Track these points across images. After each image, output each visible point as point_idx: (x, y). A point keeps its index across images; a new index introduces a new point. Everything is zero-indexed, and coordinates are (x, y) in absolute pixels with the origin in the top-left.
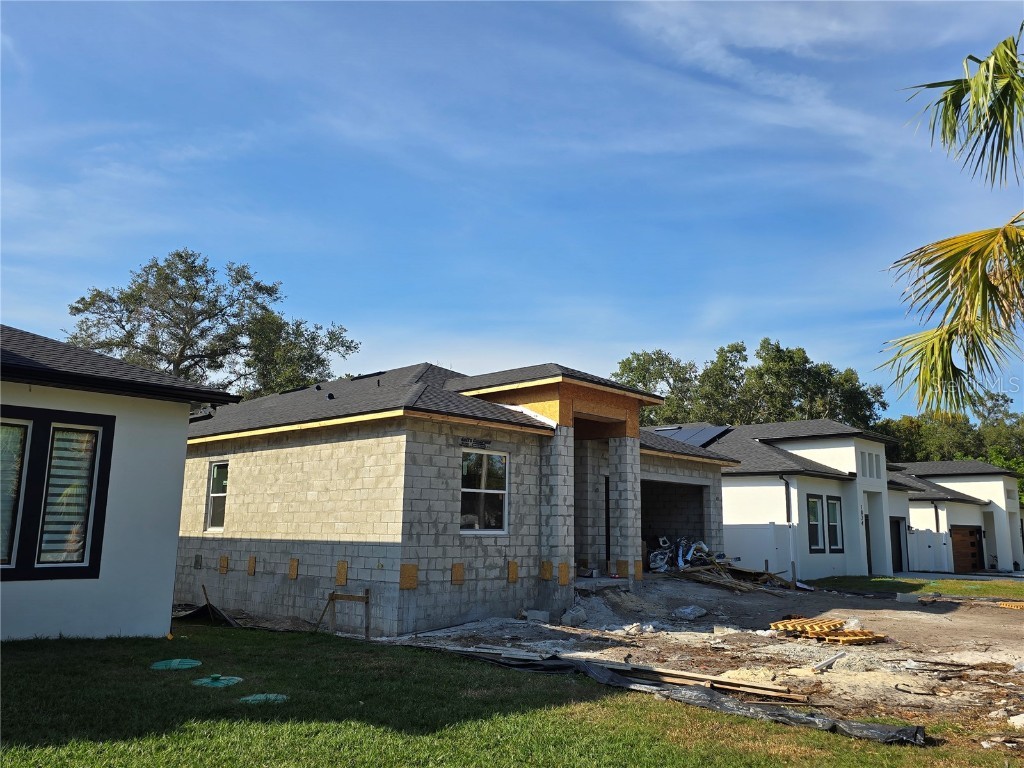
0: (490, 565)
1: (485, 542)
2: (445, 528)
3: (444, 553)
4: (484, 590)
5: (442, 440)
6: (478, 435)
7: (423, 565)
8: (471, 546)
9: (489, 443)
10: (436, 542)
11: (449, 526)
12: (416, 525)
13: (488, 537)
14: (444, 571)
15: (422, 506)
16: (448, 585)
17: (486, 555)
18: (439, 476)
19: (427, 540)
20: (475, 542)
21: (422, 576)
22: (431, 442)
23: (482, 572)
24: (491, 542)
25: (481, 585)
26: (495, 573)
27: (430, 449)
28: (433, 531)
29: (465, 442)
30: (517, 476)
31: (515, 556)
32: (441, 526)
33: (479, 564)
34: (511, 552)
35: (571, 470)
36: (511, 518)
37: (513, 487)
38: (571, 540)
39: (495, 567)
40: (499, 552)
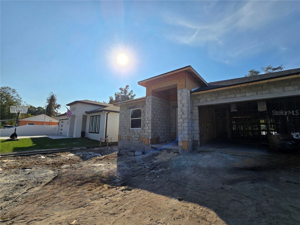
0: (136, 137)
1: (135, 131)
2: (126, 128)
3: (126, 133)
4: (134, 143)
5: (126, 108)
6: (133, 105)
7: (122, 135)
8: (131, 132)
9: (135, 106)
10: (124, 130)
11: (127, 127)
12: (121, 127)
13: (135, 130)
14: (126, 137)
16: (126, 140)
17: (135, 134)
18: (125, 117)
19: (123, 130)
20: (132, 131)
21: (122, 137)
22: (124, 110)
23: (134, 139)
24: (136, 131)
25: (133, 141)
26: (137, 139)
28: (124, 128)
29: (130, 108)
30: (143, 113)
31: (142, 135)
33: (133, 136)
34: (141, 134)
35: (150, 109)
36: (142, 125)
37: (142, 116)
38: (150, 131)
39: (137, 137)
40: (138, 134)
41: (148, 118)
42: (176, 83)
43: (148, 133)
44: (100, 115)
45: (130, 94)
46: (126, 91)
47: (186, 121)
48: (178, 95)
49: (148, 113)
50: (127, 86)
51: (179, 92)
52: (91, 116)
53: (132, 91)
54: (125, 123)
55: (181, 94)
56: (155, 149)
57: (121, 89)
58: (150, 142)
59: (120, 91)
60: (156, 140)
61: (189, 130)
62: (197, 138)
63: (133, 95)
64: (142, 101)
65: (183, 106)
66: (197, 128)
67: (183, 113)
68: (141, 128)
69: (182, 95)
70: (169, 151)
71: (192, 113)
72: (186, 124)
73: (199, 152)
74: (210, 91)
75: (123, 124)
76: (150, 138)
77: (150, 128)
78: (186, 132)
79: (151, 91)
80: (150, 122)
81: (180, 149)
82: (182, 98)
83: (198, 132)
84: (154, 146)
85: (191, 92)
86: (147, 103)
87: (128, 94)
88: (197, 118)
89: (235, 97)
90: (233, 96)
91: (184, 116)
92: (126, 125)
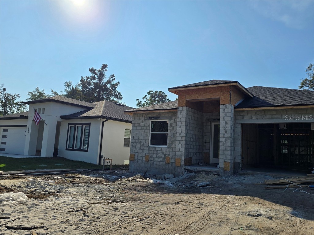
0: (159, 157)
1: (157, 149)
2: (143, 144)
3: (143, 151)
4: (156, 164)
5: (143, 118)
6: (155, 115)
7: (136, 154)
8: (152, 150)
10: (140, 148)
11: (145, 144)
12: (135, 143)
13: (158, 147)
14: (143, 157)
15: (137, 138)
16: (144, 161)
17: (157, 153)
18: (142, 129)
19: (138, 148)
20: (153, 149)
21: (136, 158)
22: (140, 119)
23: (156, 159)
24: (160, 149)
25: (155, 163)
26: (161, 159)
27: (139, 122)
28: (140, 145)
29: (150, 118)
30: (171, 127)
31: (169, 155)
32: (142, 144)
33: (155, 156)
34: (167, 153)
35: (184, 123)
36: (168, 142)
37: (169, 131)
38: (183, 150)
39: (161, 157)
40: (163, 153)
41: (180, 134)
42: (219, 97)
43: (181, 152)
45: (109, 82)
46: (102, 76)
47: (230, 141)
48: (221, 111)
49: (180, 127)
50: (104, 66)
51: (222, 107)
52: (69, 124)
53: (113, 75)
54: (141, 138)
55: (224, 110)
56: (191, 171)
57: (92, 70)
58: (183, 163)
59: (90, 74)
60: (188, 161)
61: (231, 151)
62: (239, 160)
63: (114, 83)
64: (173, 113)
65: (226, 123)
66: (239, 149)
67: (226, 132)
68: (166, 145)
69: (226, 111)
70: (208, 173)
71: (234, 130)
72: (229, 144)
73: (241, 175)
74: (256, 109)
75: (139, 139)
76: (183, 158)
77: (183, 146)
78: (229, 153)
79: (185, 102)
80: (184, 139)
81: (221, 171)
82: (226, 115)
83: (240, 153)
84: (189, 168)
85: (235, 108)
86: (179, 116)
87: (105, 81)
88: (240, 137)
89: (281, 118)
90: (279, 116)
91: (226, 135)
92: (143, 141)
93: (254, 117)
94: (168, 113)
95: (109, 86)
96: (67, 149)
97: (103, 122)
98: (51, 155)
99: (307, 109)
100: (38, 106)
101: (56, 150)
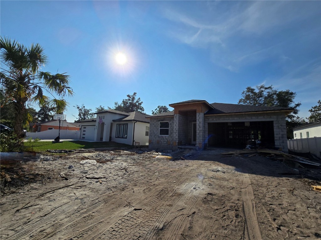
1: (163, 137)
3: (156, 138)
4: (163, 145)
5: (156, 121)
6: (162, 119)
7: (152, 140)
8: (160, 138)
9: (164, 120)
10: (154, 136)
14: (156, 141)
15: (152, 131)
16: (156, 143)
17: (163, 139)
18: (155, 126)
21: (152, 142)
24: (165, 137)
25: (162, 144)
26: (165, 142)
27: (153, 122)
29: (159, 121)
30: (170, 125)
31: (170, 140)
32: (155, 134)
33: (162, 141)
35: (178, 123)
36: (169, 133)
37: (169, 127)
38: (177, 137)
39: (165, 141)
40: (166, 139)
41: (175, 129)
42: (196, 109)
44: (127, 124)
45: (137, 102)
46: (133, 99)
47: (202, 132)
48: (197, 116)
49: (175, 125)
50: (135, 94)
51: (197, 114)
52: (117, 124)
53: (140, 98)
54: (155, 131)
55: (199, 116)
56: (181, 148)
57: (128, 96)
58: (177, 144)
59: (127, 98)
60: (180, 143)
61: (203, 137)
62: (207, 141)
63: (140, 102)
64: (171, 117)
65: (200, 123)
66: (207, 136)
67: (200, 127)
68: (168, 135)
69: (200, 116)
70: (190, 149)
71: (204, 126)
72: (201, 134)
73: (208, 150)
74: (215, 115)
75: (153, 132)
76: (177, 141)
77: (177, 135)
78: (202, 138)
79: (178, 111)
80: (177, 131)
81: (197, 148)
82: (200, 118)
83: (207, 139)
84: (180, 147)
85: (204, 114)
86: (175, 119)
87: (135, 101)
88: (207, 130)
89: (229, 120)
90: (228, 119)
91: (200, 129)
92: (156, 133)
93: (214, 119)
94: (169, 118)
95: (137, 104)
96: (116, 137)
97: (134, 123)
98: (108, 140)
99: (242, 114)
100: (101, 115)
101: (110, 138)
